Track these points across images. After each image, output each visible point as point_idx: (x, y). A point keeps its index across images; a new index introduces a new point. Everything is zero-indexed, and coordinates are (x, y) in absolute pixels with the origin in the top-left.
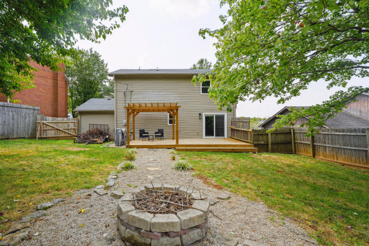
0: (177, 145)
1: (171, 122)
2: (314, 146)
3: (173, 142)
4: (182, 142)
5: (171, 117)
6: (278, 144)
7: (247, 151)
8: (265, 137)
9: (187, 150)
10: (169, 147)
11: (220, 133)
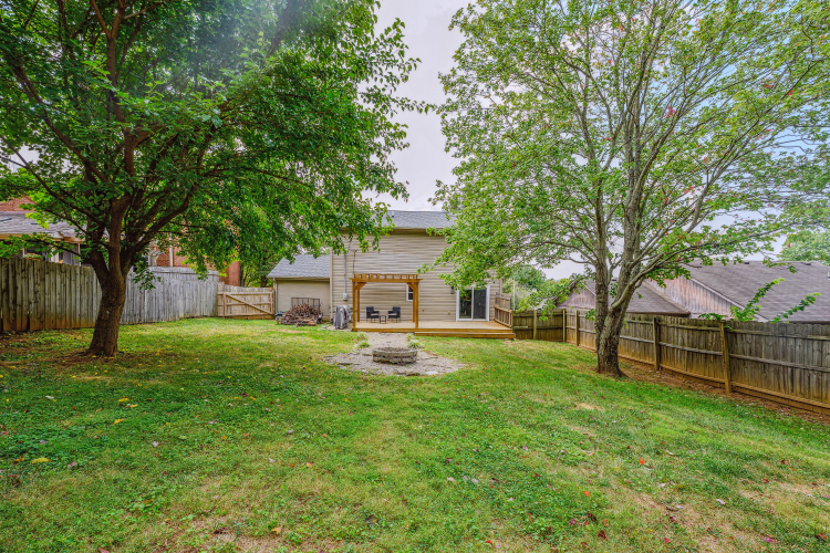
0: (417, 329)
1: (411, 297)
2: (579, 332)
3: (412, 325)
4: (422, 325)
5: (411, 290)
6: (546, 329)
7: (502, 337)
8: (529, 320)
9: (428, 335)
10: (404, 331)
11: (480, 314)
